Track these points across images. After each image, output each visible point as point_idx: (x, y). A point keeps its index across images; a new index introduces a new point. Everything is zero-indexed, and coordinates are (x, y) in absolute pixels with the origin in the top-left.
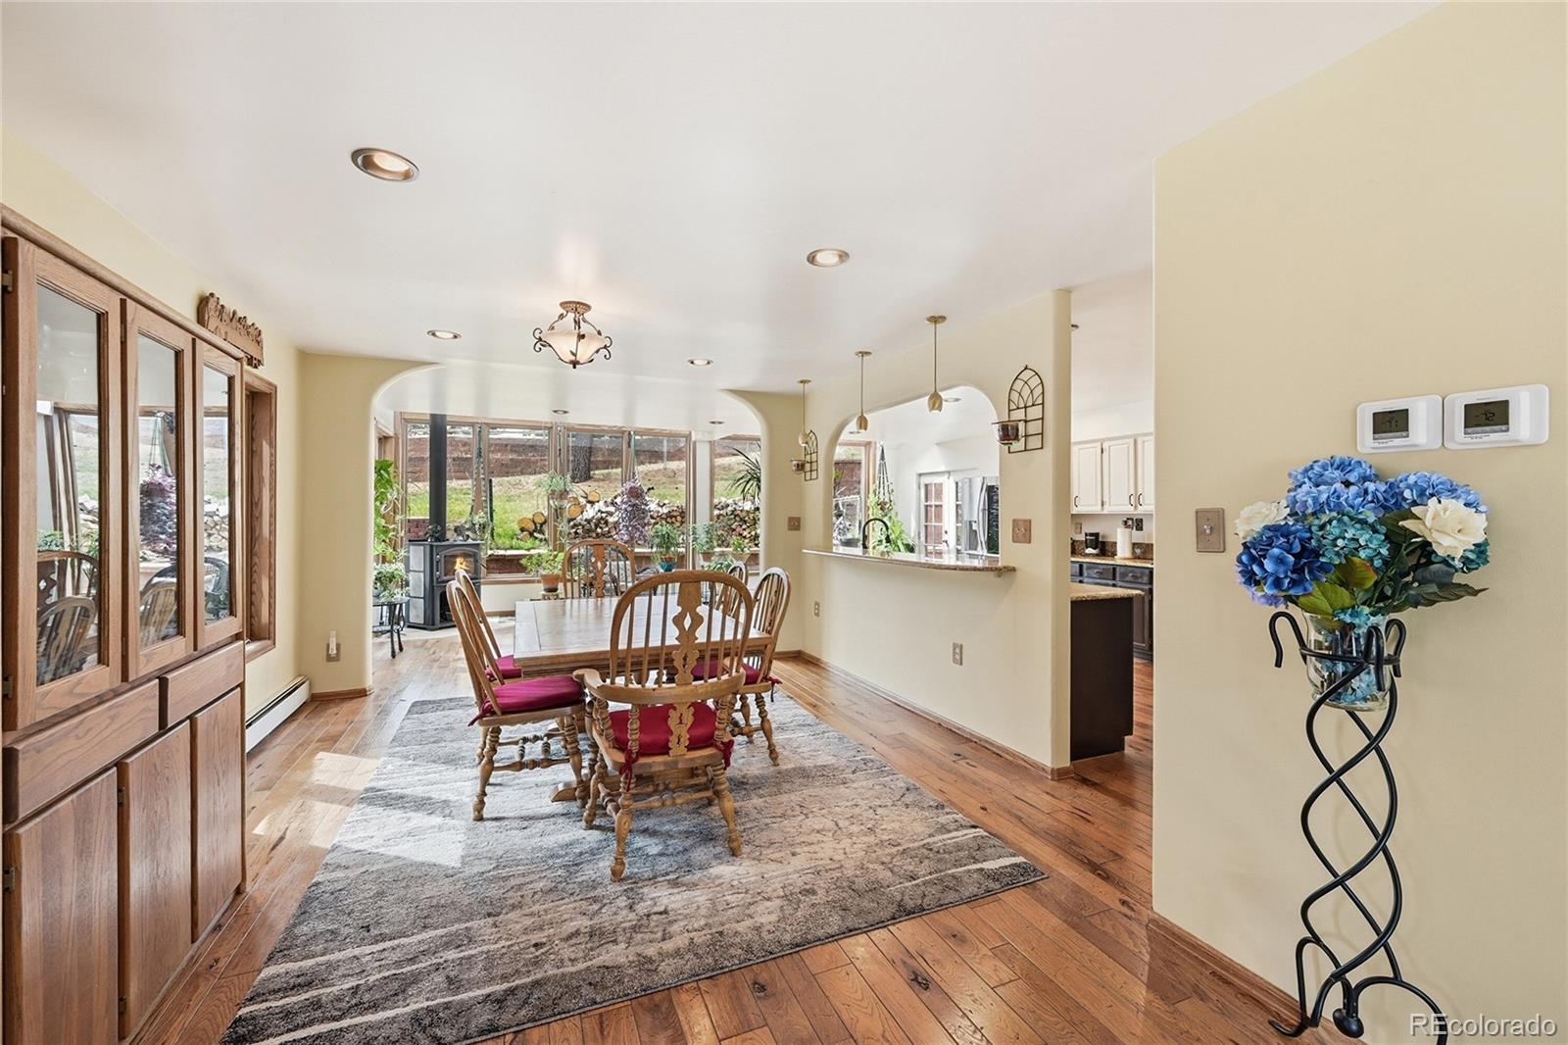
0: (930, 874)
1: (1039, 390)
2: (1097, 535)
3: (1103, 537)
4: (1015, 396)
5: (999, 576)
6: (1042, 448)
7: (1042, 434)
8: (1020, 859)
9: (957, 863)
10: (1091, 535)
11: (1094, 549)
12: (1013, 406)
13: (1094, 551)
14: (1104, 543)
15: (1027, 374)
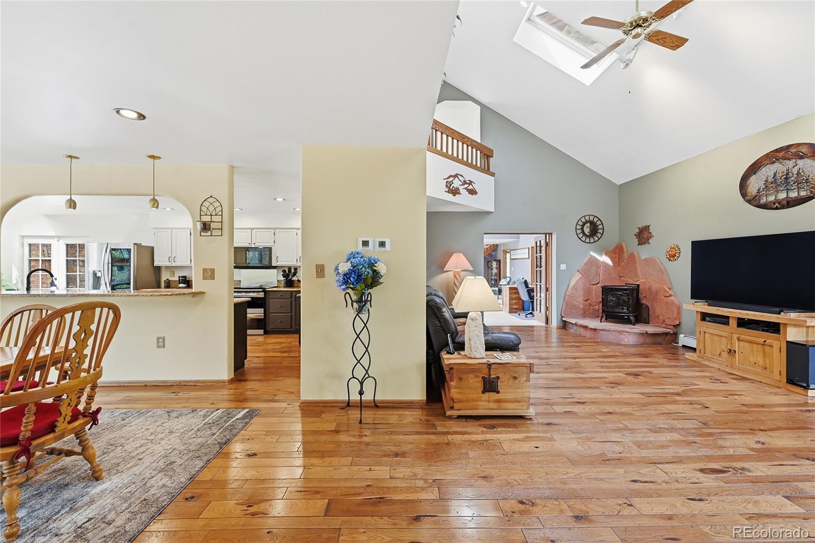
0: (219, 430)
1: (219, 209)
2: (185, 277)
3: (188, 278)
4: (204, 209)
5: (193, 297)
6: (222, 235)
7: (222, 229)
8: (247, 410)
9: (226, 422)
10: (182, 277)
11: (184, 284)
12: (202, 213)
13: (184, 285)
14: (188, 281)
15: (211, 200)
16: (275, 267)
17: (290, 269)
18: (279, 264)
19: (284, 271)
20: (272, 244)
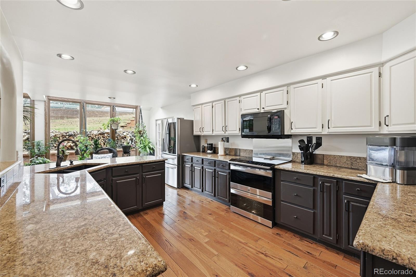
2: (212, 144)
11: (211, 151)
16: (289, 136)
17: (310, 139)
18: (295, 131)
19: (301, 141)
20: (284, 106)
